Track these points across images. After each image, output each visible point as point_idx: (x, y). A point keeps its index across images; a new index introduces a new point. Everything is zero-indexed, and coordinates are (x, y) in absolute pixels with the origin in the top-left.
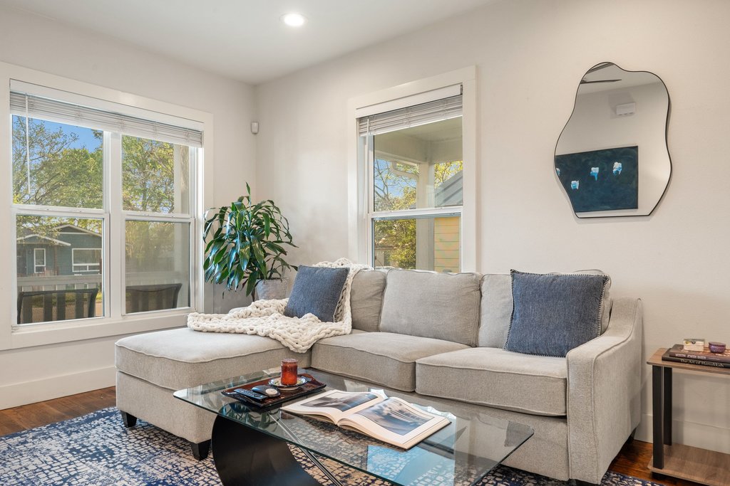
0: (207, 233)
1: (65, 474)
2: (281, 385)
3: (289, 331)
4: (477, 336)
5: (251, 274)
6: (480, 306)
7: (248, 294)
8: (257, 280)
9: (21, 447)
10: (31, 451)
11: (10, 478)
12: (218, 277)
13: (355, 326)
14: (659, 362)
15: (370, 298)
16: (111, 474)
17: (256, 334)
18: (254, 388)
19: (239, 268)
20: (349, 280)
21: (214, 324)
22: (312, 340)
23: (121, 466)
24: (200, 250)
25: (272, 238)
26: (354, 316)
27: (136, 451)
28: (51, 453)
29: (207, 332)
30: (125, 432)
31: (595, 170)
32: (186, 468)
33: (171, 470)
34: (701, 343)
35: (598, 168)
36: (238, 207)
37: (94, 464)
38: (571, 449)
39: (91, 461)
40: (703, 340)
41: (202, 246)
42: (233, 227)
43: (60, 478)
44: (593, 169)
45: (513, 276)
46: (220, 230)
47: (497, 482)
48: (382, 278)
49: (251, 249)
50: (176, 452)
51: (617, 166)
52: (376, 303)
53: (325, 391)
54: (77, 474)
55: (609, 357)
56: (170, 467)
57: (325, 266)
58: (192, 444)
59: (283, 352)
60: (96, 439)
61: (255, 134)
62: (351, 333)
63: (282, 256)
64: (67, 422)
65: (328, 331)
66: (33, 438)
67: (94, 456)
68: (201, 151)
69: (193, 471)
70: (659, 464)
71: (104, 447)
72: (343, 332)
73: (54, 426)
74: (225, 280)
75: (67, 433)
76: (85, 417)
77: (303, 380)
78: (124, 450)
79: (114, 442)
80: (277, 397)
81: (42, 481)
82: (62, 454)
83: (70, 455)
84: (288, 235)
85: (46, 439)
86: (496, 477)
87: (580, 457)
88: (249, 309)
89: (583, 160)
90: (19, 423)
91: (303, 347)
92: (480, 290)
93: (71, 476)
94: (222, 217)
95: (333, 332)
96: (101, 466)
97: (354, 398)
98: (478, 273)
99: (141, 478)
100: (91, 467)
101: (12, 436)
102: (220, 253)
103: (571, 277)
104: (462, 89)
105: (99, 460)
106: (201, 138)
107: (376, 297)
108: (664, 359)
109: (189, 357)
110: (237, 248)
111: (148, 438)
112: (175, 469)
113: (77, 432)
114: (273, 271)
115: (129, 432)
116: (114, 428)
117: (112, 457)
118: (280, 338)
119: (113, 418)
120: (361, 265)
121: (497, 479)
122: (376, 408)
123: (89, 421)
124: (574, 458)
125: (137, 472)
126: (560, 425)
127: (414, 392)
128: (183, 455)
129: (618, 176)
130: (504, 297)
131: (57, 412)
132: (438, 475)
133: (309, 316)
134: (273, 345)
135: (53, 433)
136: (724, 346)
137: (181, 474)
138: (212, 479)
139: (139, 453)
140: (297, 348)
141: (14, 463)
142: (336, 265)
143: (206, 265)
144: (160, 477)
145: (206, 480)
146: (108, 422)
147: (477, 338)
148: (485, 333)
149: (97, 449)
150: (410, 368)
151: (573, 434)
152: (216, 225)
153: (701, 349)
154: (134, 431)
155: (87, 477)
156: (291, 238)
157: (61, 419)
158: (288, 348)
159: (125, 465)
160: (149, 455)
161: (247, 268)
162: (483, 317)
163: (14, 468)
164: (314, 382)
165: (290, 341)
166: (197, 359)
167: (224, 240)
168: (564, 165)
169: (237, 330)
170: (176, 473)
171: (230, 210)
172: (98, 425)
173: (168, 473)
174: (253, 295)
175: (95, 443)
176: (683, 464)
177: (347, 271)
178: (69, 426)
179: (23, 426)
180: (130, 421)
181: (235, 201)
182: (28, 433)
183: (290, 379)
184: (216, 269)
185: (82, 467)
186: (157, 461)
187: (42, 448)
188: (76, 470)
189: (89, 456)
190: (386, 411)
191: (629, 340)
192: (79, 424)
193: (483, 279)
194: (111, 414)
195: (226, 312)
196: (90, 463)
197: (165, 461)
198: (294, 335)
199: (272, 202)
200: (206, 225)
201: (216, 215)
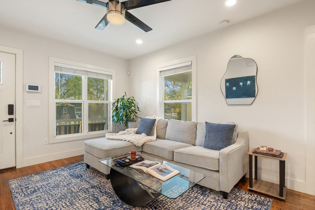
0: (113, 107)
1: (68, 183)
2: (131, 158)
3: (136, 140)
4: (195, 142)
5: (127, 120)
6: (196, 133)
7: (125, 126)
8: (128, 122)
9: (56, 173)
10: (59, 175)
11: (52, 183)
12: (116, 120)
13: (158, 137)
14: (251, 154)
15: (163, 129)
16: (81, 183)
17: (126, 141)
18: (122, 159)
19: (122, 118)
20: (156, 123)
21: (114, 137)
22: (143, 143)
23: (84, 181)
24: (111, 112)
25: (133, 108)
26: (158, 134)
27: (89, 176)
28: (65, 176)
29: (111, 139)
30: (86, 170)
31: (241, 84)
32: (103, 182)
33: (99, 183)
34: (265, 148)
35: (242, 83)
36: (123, 99)
37: (76, 180)
38: (221, 181)
39: (76, 179)
40: (266, 147)
41: (112, 111)
42: (121, 105)
43: (67, 184)
44: (240, 83)
45: (206, 124)
46: (117, 106)
47: (198, 190)
48: (166, 122)
49: (126, 112)
50: (101, 177)
51: (249, 82)
52: (164, 130)
53: (144, 160)
54: (71, 183)
55: (233, 152)
56: (98, 181)
57: (149, 118)
58: (105, 174)
59: (134, 147)
60: (78, 172)
61: (129, 75)
62: (156, 140)
63: (136, 114)
64: (70, 166)
65: (148, 140)
66: (60, 171)
67: (77, 177)
68: (112, 81)
69: (105, 183)
70: (251, 186)
71: (80, 174)
72: (153, 140)
73: (66, 167)
74: (118, 122)
75: (69, 169)
76: (75, 164)
77: (137, 157)
78: (85, 176)
79: (83, 173)
80: (129, 162)
81: (61, 184)
82: (68, 176)
83: (70, 177)
84: (138, 108)
85: (63, 171)
86: (198, 188)
87: (223, 184)
88: (125, 131)
89: (237, 80)
90: (56, 166)
91: (140, 145)
92: (196, 127)
93: (70, 183)
94: (118, 102)
95: (150, 140)
96: (78, 180)
97: (152, 164)
98: (196, 122)
99: (90, 185)
100: (75, 180)
101: (54, 170)
102: (117, 113)
103: (224, 125)
104: (192, 63)
105: (78, 179)
106: (112, 77)
107: (165, 128)
108: (253, 153)
109: (104, 148)
110: (122, 113)
111: (93, 172)
112: (100, 182)
113: (72, 169)
114: (133, 119)
115: (88, 170)
116: (83, 168)
117: (82, 178)
118: (133, 142)
119: (83, 165)
120: (160, 118)
121: (198, 189)
122: (158, 167)
123: (76, 166)
124: (221, 184)
125: (89, 183)
126: (217, 173)
127: (173, 160)
128: (103, 178)
129: (249, 86)
130: (204, 130)
131: (67, 162)
132: (179, 187)
133: (143, 134)
134: (130, 144)
135: (66, 169)
136: (273, 149)
137: (102, 184)
138: (110, 186)
139: (90, 177)
140: (138, 145)
141: (54, 179)
142: (152, 118)
143: (113, 117)
144: (95, 185)
145: (109, 186)
146: (82, 166)
147: (195, 143)
148: (198, 142)
149: (78, 175)
150: (172, 153)
151: (221, 177)
152: (116, 104)
153: (265, 150)
154: (89, 169)
155: (74, 184)
156: (139, 109)
157: (68, 165)
158: (135, 145)
159: (85, 180)
160: (93, 177)
161: (125, 118)
162: (197, 136)
163: (54, 180)
164: (141, 157)
165: (136, 143)
166: (107, 149)
167: (118, 110)
168: (230, 82)
169: (120, 139)
170: (100, 184)
171: (120, 100)
172: (79, 167)
173: (98, 183)
174: (127, 126)
175: (77, 173)
176: (259, 187)
177: (155, 120)
178: (70, 167)
179: (57, 167)
180: (88, 166)
181: (122, 97)
182: (58, 169)
183: (133, 156)
184: (116, 118)
185: (73, 181)
186: (95, 179)
187: (62, 174)
188: (71, 181)
189: (75, 177)
190: (160, 169)
191: (242, 146)
192: (73, 167)
193: (197, 124)
194: (83, 164)
195: (118, 133)
196: (75, 179)
197: (97, 180)
198: (137, 141)
199: (133, 97)
200: (113, 105)
201: (116, 101)
